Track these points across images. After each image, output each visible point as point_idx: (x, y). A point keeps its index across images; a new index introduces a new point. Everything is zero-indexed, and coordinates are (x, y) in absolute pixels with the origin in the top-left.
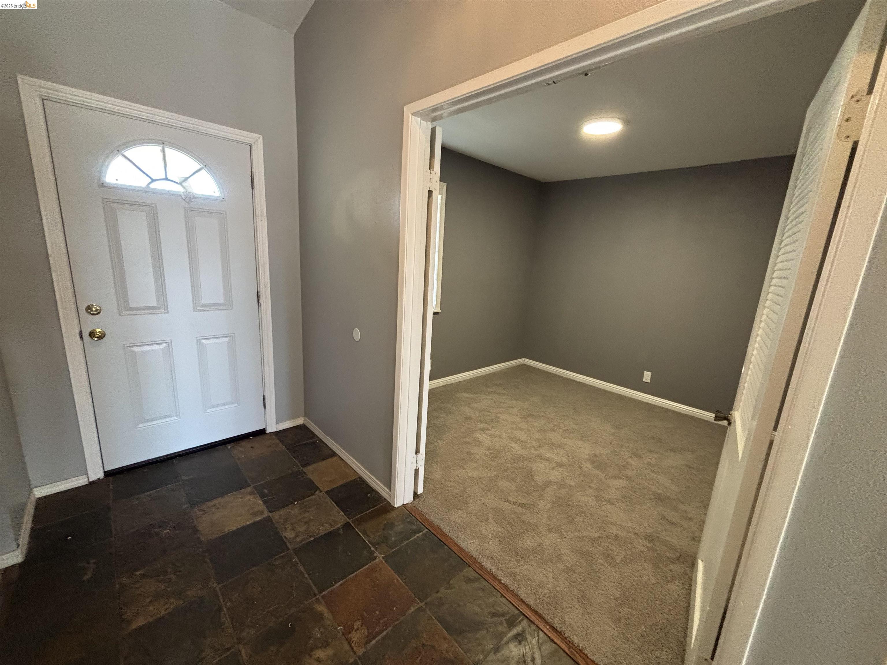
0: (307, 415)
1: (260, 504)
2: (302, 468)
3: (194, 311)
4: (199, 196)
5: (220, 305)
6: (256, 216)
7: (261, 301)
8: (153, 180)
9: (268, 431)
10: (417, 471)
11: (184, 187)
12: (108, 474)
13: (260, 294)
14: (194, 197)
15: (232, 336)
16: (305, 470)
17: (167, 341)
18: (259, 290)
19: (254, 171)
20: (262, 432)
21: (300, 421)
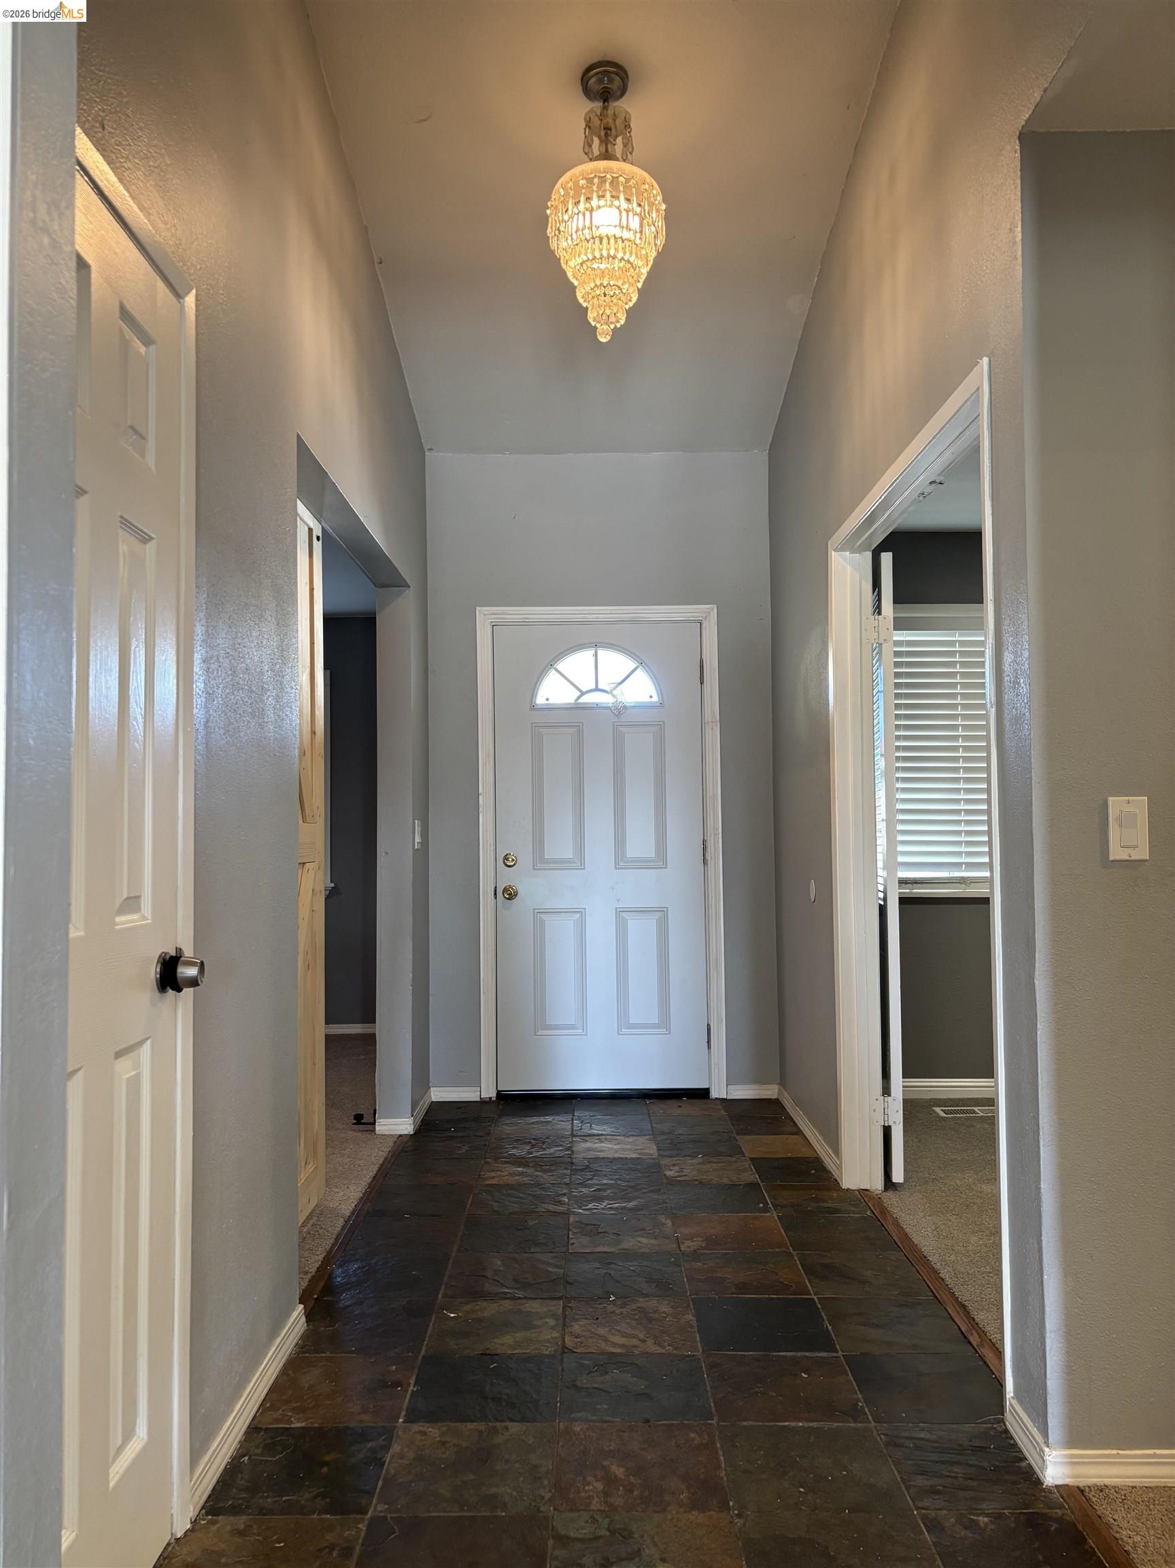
0: (782, 1083)
1: (653, 1150)
2: (735, 1135)
3: (616, 868)
4: (632, 705)
5: (648, 861)
6: (705, 723)
7: (708, 857)
8: (583, 694)
9: (714, 1094)
10: (887, 1132)
11: (614, 696)
12: (500, 1095)
13: (708, 844)
14: (625, 708)
15: (663, 913)
16: (738, 1137)
17: (580, 910)
18: (705, 838)
19: (704, 657)
20: (703, 1094)
21: (770, 1091)
